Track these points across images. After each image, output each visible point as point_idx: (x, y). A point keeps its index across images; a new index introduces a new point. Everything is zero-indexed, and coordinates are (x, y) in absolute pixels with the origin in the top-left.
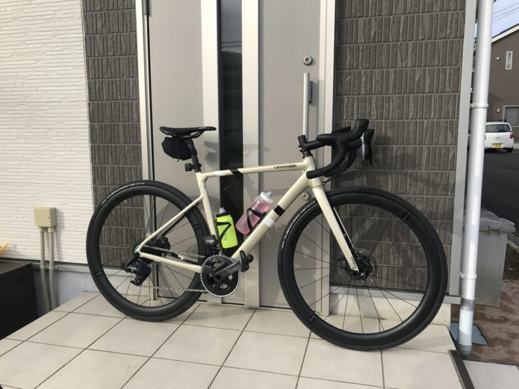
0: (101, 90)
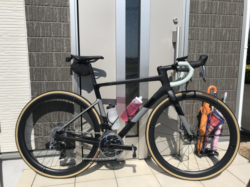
0: (38, 29)
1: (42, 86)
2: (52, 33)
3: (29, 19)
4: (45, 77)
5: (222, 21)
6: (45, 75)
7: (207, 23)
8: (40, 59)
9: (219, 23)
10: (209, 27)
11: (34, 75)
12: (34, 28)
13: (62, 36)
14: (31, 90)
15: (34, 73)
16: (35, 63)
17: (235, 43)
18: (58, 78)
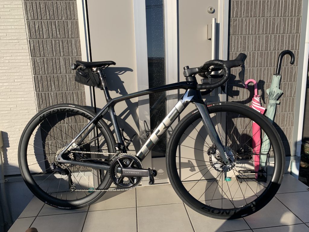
0: (41, 29)
1: (50, 98)
2: (58, 33)
3: (30, 18)
4: (53, 87)
5: (273, 8)
6: (53, 84)
7: (254, 12)
8: (46, 66)
9: (270, 11)
10: (256, 17)
11: (40, 85)
12: (36, 29)
13: (70, 36)
14: (37, 102)
15: (39, 83)
16: (40, 70)
17: (292, 37)
18: (68, 88)
